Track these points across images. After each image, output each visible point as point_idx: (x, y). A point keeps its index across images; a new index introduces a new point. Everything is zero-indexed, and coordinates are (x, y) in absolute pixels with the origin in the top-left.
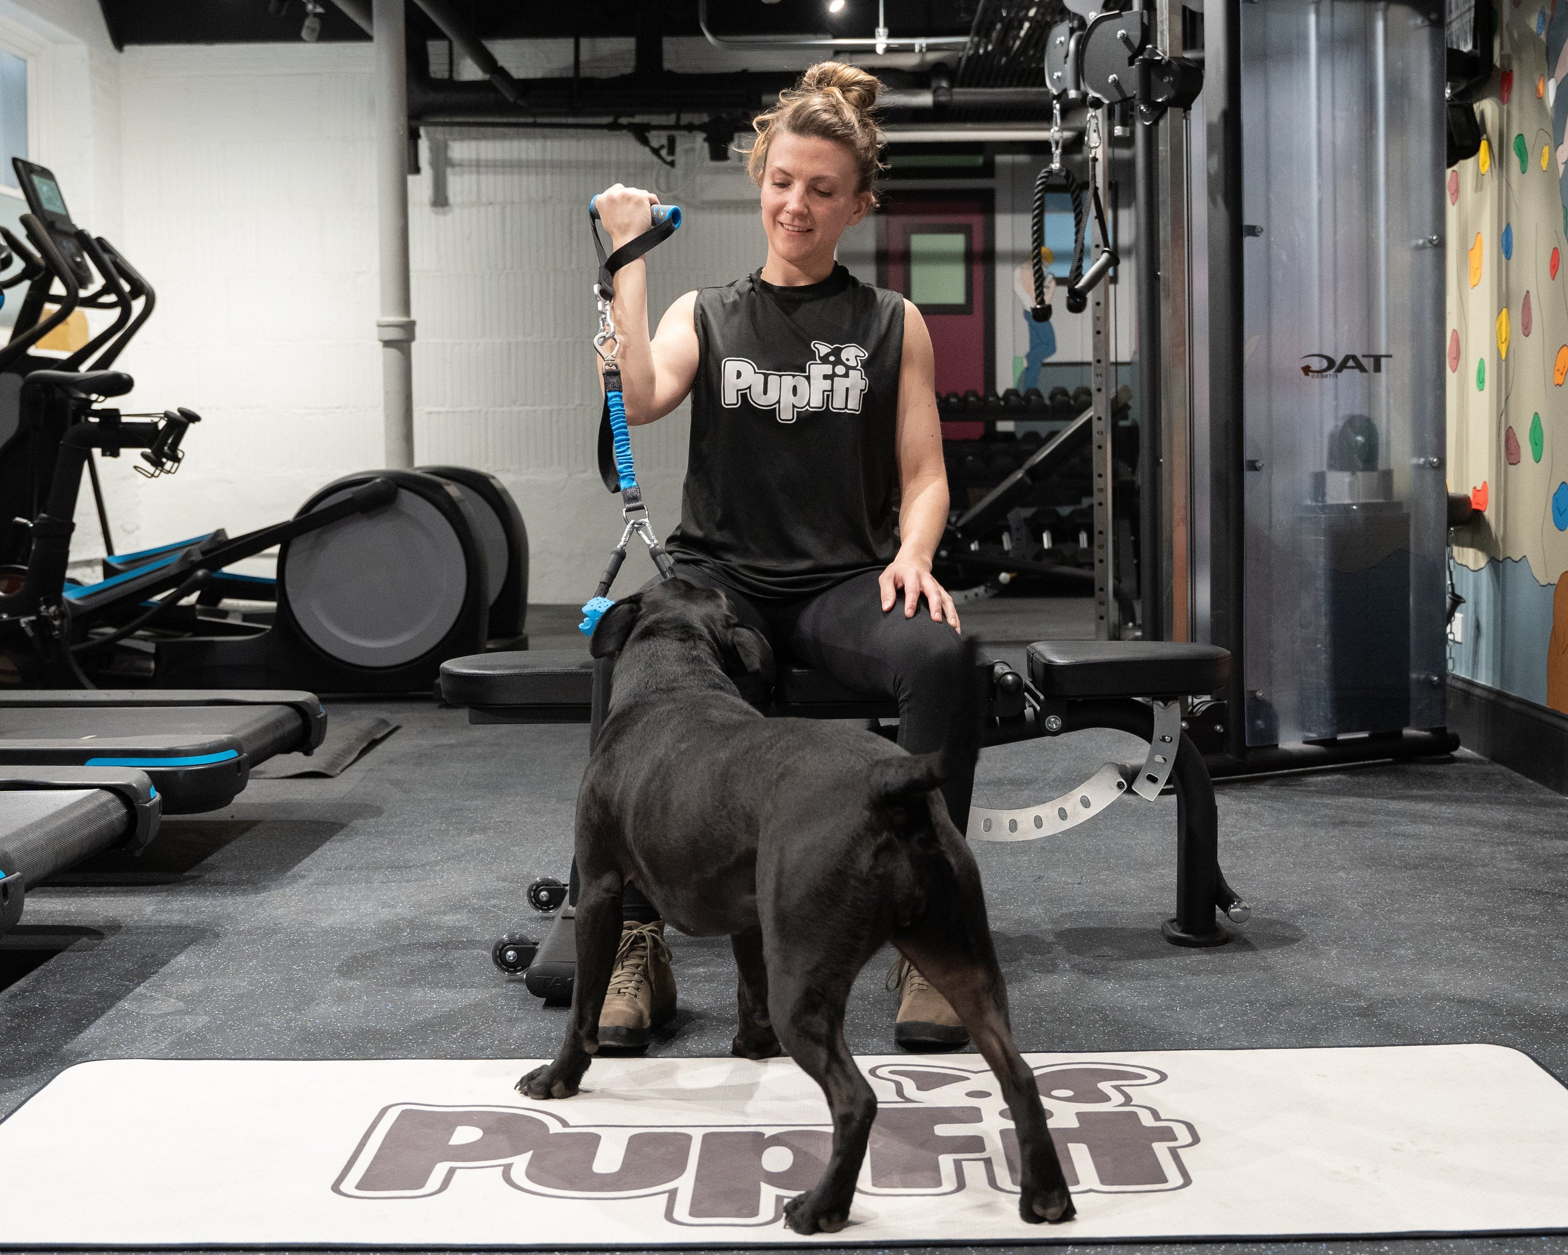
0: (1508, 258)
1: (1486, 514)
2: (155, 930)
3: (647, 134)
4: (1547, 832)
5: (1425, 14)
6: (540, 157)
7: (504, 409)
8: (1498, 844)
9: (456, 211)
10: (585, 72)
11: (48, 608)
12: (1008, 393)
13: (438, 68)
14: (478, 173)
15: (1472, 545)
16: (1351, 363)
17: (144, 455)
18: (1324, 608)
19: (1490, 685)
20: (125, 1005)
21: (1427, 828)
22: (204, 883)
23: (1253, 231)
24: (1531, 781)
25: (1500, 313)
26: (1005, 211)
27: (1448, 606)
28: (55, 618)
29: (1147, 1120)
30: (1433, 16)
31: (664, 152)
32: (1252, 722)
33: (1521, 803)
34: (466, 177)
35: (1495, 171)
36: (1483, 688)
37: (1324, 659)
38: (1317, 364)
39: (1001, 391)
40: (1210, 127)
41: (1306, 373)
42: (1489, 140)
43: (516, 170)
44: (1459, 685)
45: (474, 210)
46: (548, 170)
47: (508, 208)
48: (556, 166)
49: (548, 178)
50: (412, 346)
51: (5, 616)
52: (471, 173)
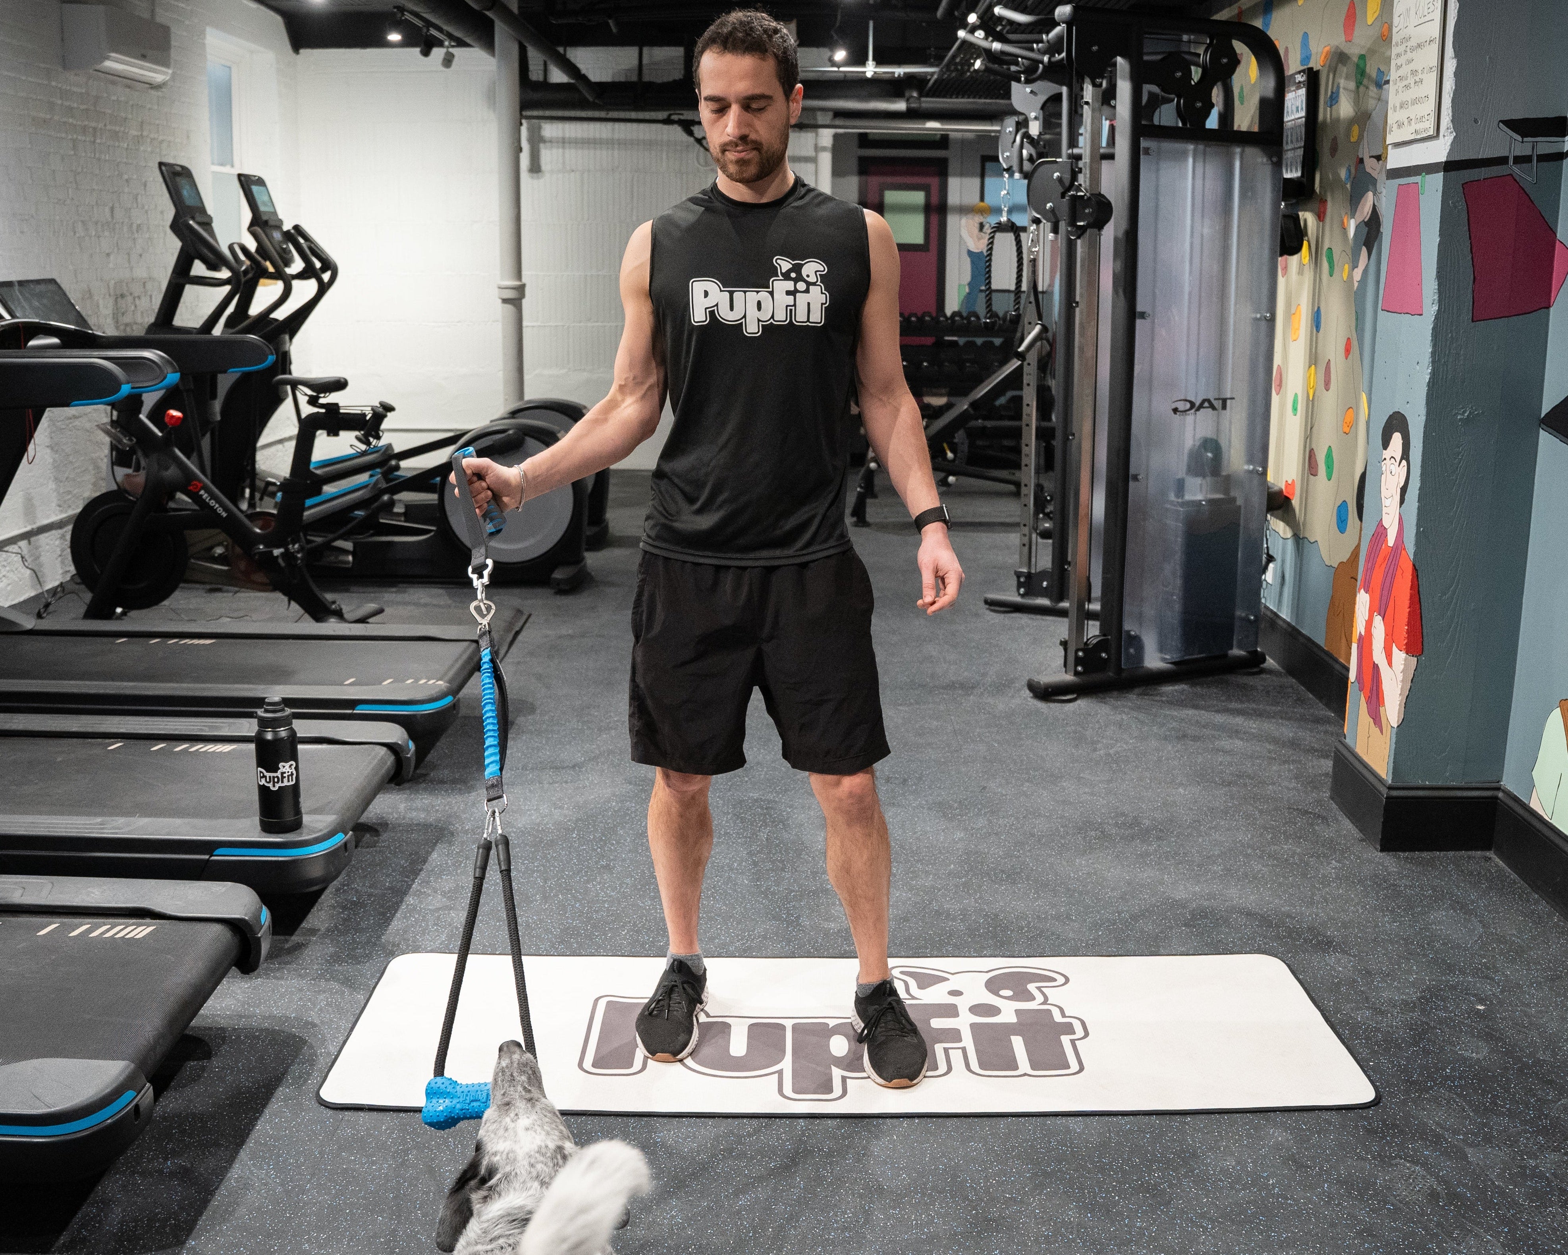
0: (1318, 331)
1: (1293, 502)
2: (410, 827)
3: (692, 128)
4: (1316, 751)
5: (1270, 158)
7: (582, 324)
8: (1285, 762)
9: (547, 176)
10: (646, 78)
11: (294, 545)
12: (954, 314)
13: (536, 74)
14: (563, 148)
15: (1283, 521)
16: (1206, 404)
17: (357, 438)
18: (1179, 573)
19: (1289, 620)
20: (410, 900)
21: (1239, 743)
22: (432, 781)
23: (1143, 315)
24: (1311, 696)
25: (1310, 367)
26: (955, 175)
27: (1264, 562)
28: (298, 552)
29: (1058, 1018)
30: (1274, 159)
32: (1127, 649)
33: (1302, 719)
34: (554, 151)
35: (1312, 266)
36: (1284, 621)
37: (1177, 607)
38: (1182, 406)
39: (948, 312)
40: (1116, 239)
41: (1175, 413)
42: (1308, 241)
43: (592, 145)
44: (1269, 613)
45: (560, 175)
46: (616, 146)
47: (586, 175)
48: (622, 144)
49: (616, 152)
50: (524, 301)
51: (261, 547)
52: (558, 148)
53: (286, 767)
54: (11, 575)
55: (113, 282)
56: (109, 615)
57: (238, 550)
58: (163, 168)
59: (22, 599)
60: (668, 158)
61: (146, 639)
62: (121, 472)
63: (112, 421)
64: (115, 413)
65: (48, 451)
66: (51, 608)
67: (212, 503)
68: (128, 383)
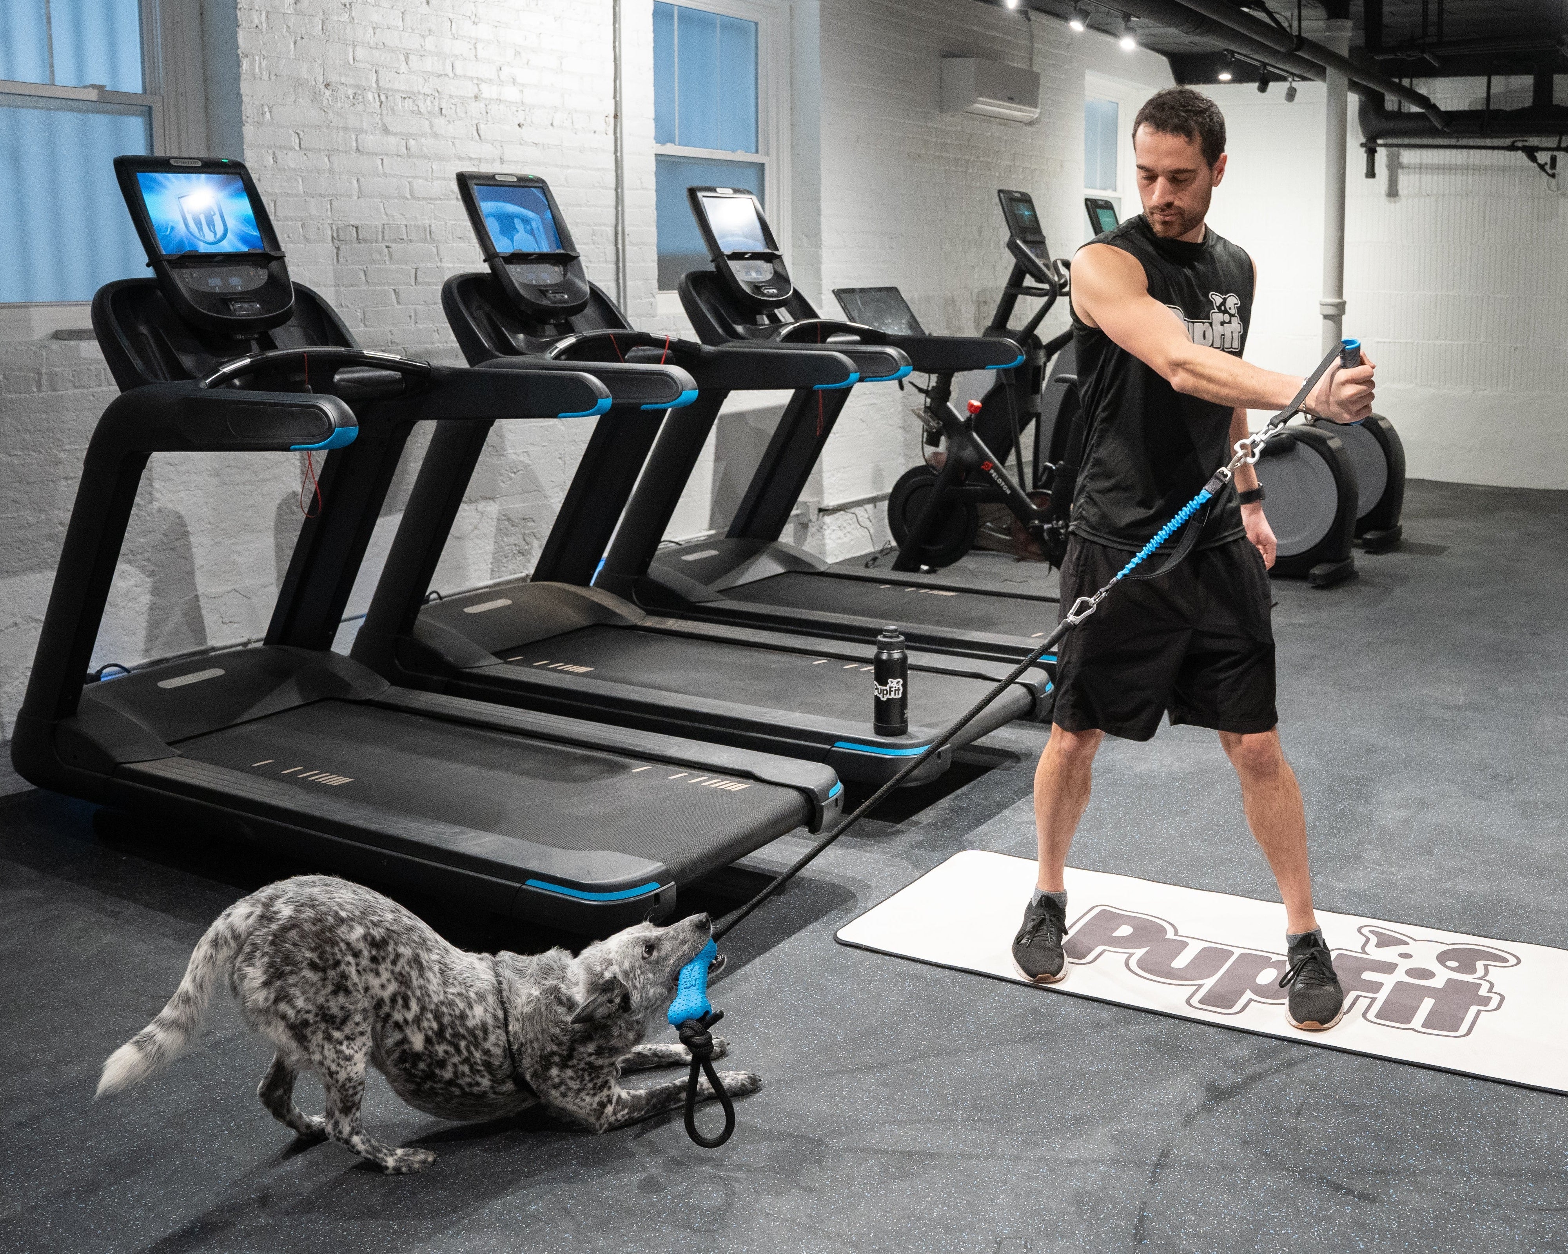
3: (1536, 154)
6: (1465, 163)
7: (1430, 342)
9: (1404, 200)
10: (1494, 107)
11: (1058, 521)
14: (1420, 173)
28: (1062, 528)
31: (1547, 167)
34: (1412, 176)
43: (1447, 171)
45: (1416, 200)
46: (1471, 172)
47: (1441, 198)
48: (1476, 169)
49: (1470, 177)
50: (1343, 317)
51: (1037, 522)
52: (1415, 173)
53: (895, 684)
54: (855, 532)
55: (976, 290)
56: (916, 570)
57: (1019, 523)
58: (1002, 195)
59: (863, 553)
60: (1520, 183)
61: (902, 587)
62: (930, 450)
63: (926, 407)
64: (928, 400)
65: (901, 431)
66: (878, 562)
67: (1000, 481)
68: (856, 372)
